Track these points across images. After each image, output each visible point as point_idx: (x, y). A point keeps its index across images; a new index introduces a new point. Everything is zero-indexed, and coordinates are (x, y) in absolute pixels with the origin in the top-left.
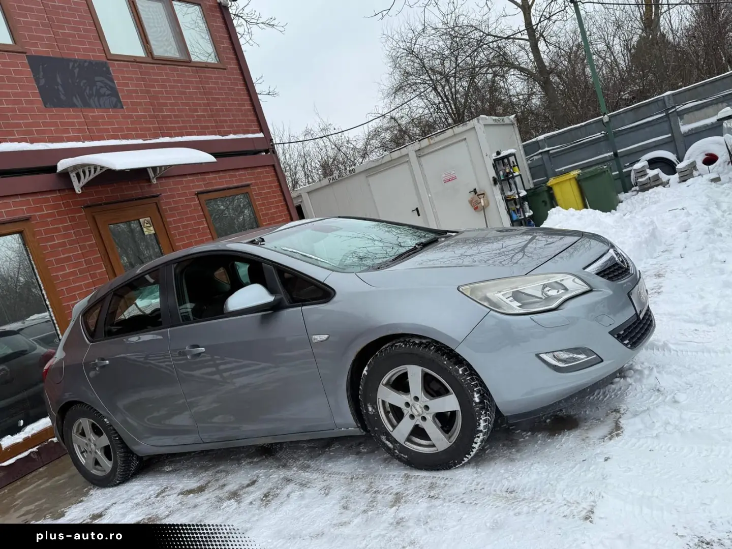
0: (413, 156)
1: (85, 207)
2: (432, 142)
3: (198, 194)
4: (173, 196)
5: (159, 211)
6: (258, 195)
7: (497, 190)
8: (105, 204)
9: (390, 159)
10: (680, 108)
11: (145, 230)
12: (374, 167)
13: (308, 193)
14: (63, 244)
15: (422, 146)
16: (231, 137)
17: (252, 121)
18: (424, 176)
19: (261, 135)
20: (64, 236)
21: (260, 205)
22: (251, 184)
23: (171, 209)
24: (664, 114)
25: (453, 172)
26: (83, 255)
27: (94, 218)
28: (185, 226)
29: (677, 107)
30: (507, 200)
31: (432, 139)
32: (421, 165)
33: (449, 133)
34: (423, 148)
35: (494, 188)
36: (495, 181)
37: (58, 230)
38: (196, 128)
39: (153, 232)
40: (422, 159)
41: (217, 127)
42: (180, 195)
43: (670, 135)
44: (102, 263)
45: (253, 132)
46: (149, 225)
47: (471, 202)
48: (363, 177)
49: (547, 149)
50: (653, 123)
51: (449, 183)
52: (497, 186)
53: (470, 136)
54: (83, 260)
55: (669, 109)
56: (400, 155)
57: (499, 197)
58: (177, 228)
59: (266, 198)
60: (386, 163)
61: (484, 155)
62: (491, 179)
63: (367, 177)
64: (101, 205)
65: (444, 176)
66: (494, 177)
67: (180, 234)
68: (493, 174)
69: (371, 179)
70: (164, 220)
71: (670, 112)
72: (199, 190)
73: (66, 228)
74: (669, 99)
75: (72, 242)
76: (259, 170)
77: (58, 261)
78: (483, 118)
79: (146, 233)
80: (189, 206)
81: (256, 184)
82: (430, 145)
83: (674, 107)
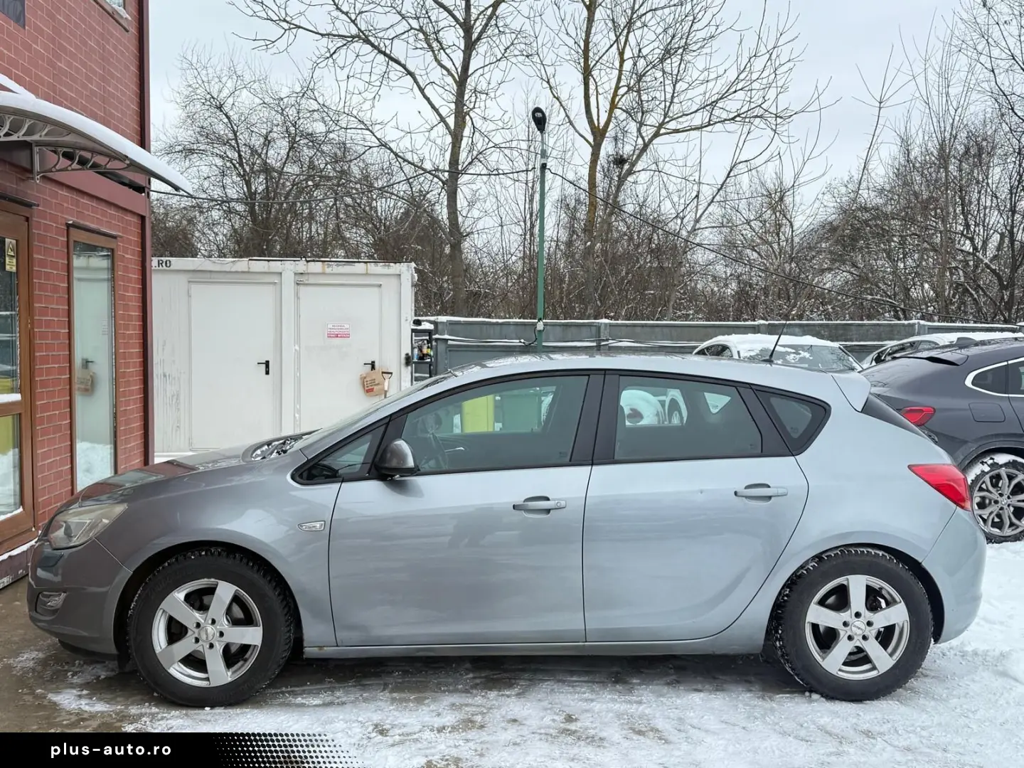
0: (288, 278)
2: (328, 270)
3: (69, 226)
5: (28, 236)
7: (407, 373)
9: (247, 270)
10: (612, 343)
12: (211, 271)
15: (309, 271)
18: (298, 315)
23: (40, 238)
24: (594, 344)
25: (347, 326)
28: (47, 276)
29: (611, 341)
31: (328, 266)
32: (297, 297)
33: (360, 268)
34: (308, 274)
35: (403, 367)
36: (408, 360)
39: (15, 269)
40: (302, 288)
42: (52, 217)
46: (13, 254)
47: (363, 379)
48: (183, 279)
49: (446, 337)
50: (580, 349)
51: (337, 341)
52: (409, 368)
53: (388, 284)
55: (604, 340)
56: (266, 270)
59: (128, 270)
60: (237, 272)
61: (403, 320)
62: (403, 356)
63: (189, 282)
65: (330, 326)
66: (407, 354)
68: (407, 348)
69: (193, 286)
70: (30, 251)
71: (603, 343)
72: (72, 219)
74: (605, 329)
76: (129, 217)
80: (56, 242)
81: (122, 239)
82: (324, 274)
83: (607, 340)
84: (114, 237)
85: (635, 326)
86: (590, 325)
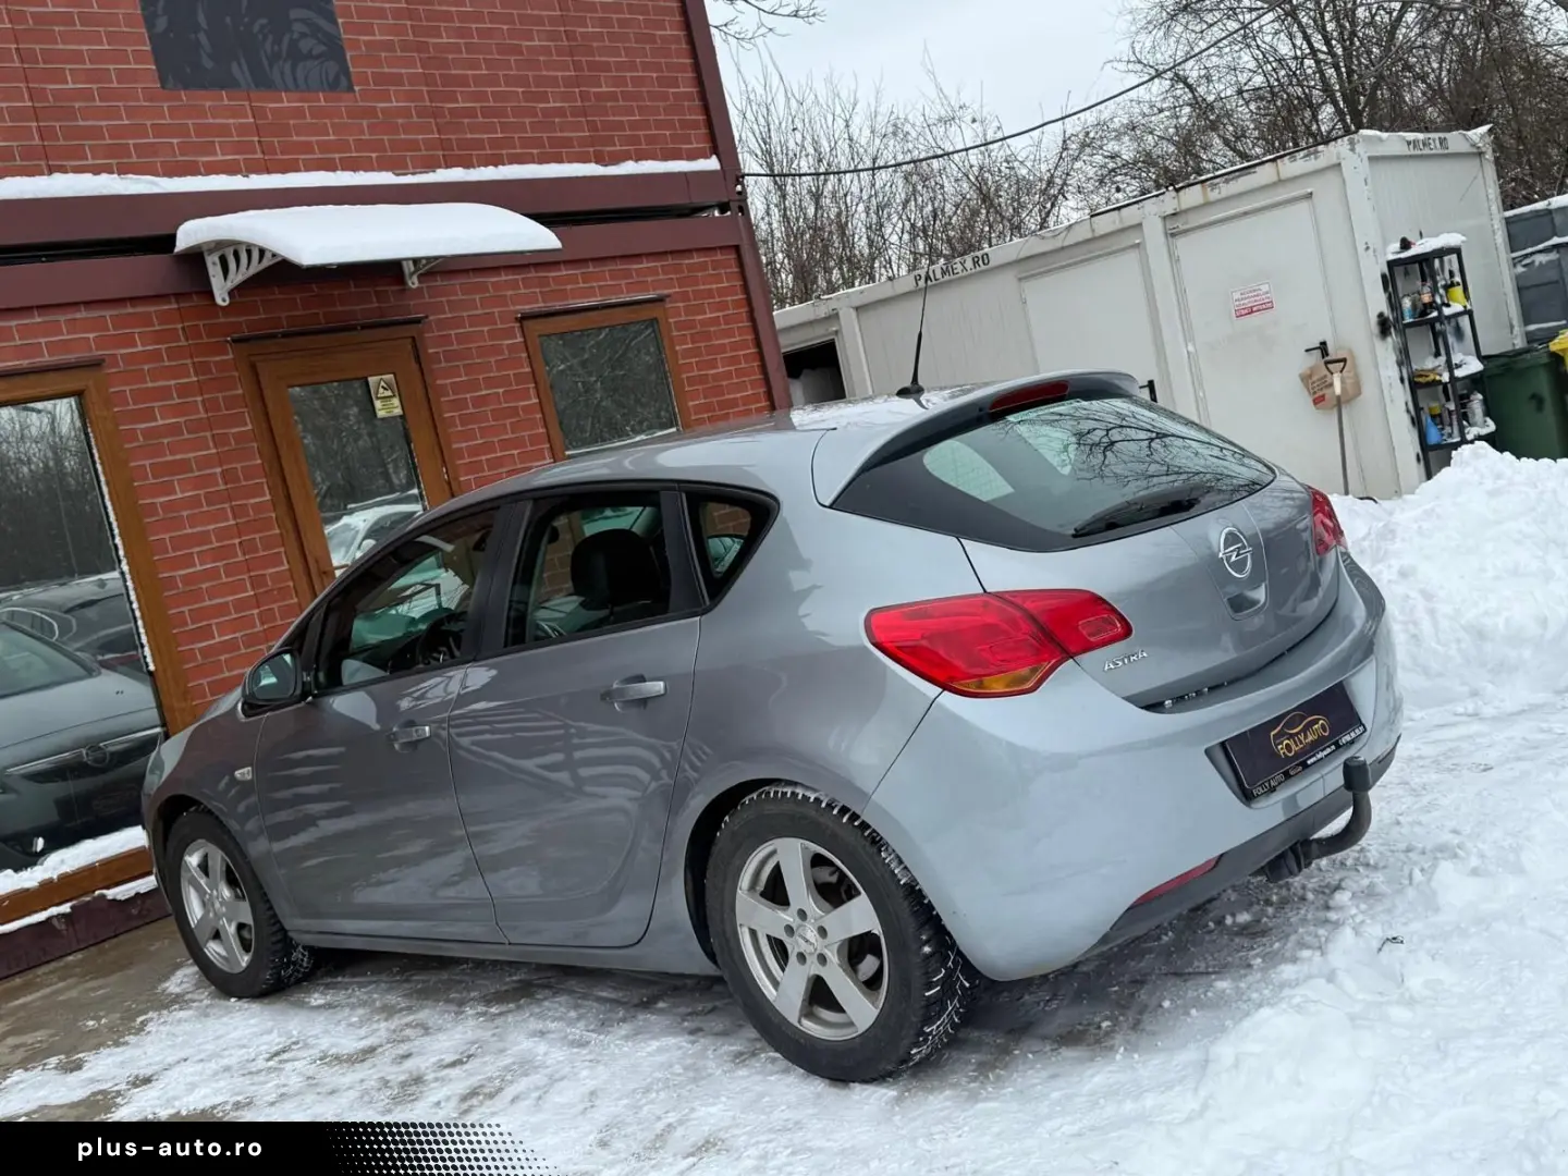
0: (1154, 232)
1: (235, 341)
2: (1214, 195)
3: (524, 318)
4: (457, 322)
5: (418, 361)
6: (681, 326)
7: (1386, 352)
8: (285, 335)
9: (1089, 236)
11: (378, 404)
12: (1043, 254)
13: (857, 309)
14: (174, 430)
15: (1184, 206)
16: (629, 168)
17: (694, 125)
18: (1181, 293)
19: (712, 164)
20: (178, 410)
21: (688, 353)
22: (668, 296)
23: (450, 356)
25: (1265, 288)
26: (220, 459)
27: (253, 367)
28: (480, 401)
30: (1417, 385)
31: (1214, 186)
32: (1174, 260)
33: (1265, 174)
34: (1186, 211)
35: (1378, 343)
36: (1384, 326)
37: (164, 393)
38: (538, 143)
39: (398, 411)
40: (1181, 242)
41: (592, 141)
42: (475, 321)
44: (264, 480)
45: (691, 156)
46: (389, 393)
47: (1306, 379)
48: (1009, 278)
51: (1255, 319)
52: (1389, 339)
53: (1323, 188)
54: (218, 470)
56: (1118, 226)
57: (1390, 371)
58: (458, 405)
59: (707, 336)
60: (1077, 244)
61: (1361, 248)
62: (1374, 320)
63: (1020, 279)
64: (273, 336)
65: (1237, 296)
66: (1381, 315)
67: (465, 420)
68: (1379, 303)
69: (1028, 286)
70: (429, 380)
72: (527, 308)
73: (183, 390)
75: (195, 427)
76: (696, 259)
77: (158, 470)
78: (1369, 138)
79: (381, 414)
80: (496, 350)
81: (684, 297)
82: (1207, 204)
84: (660, 300)
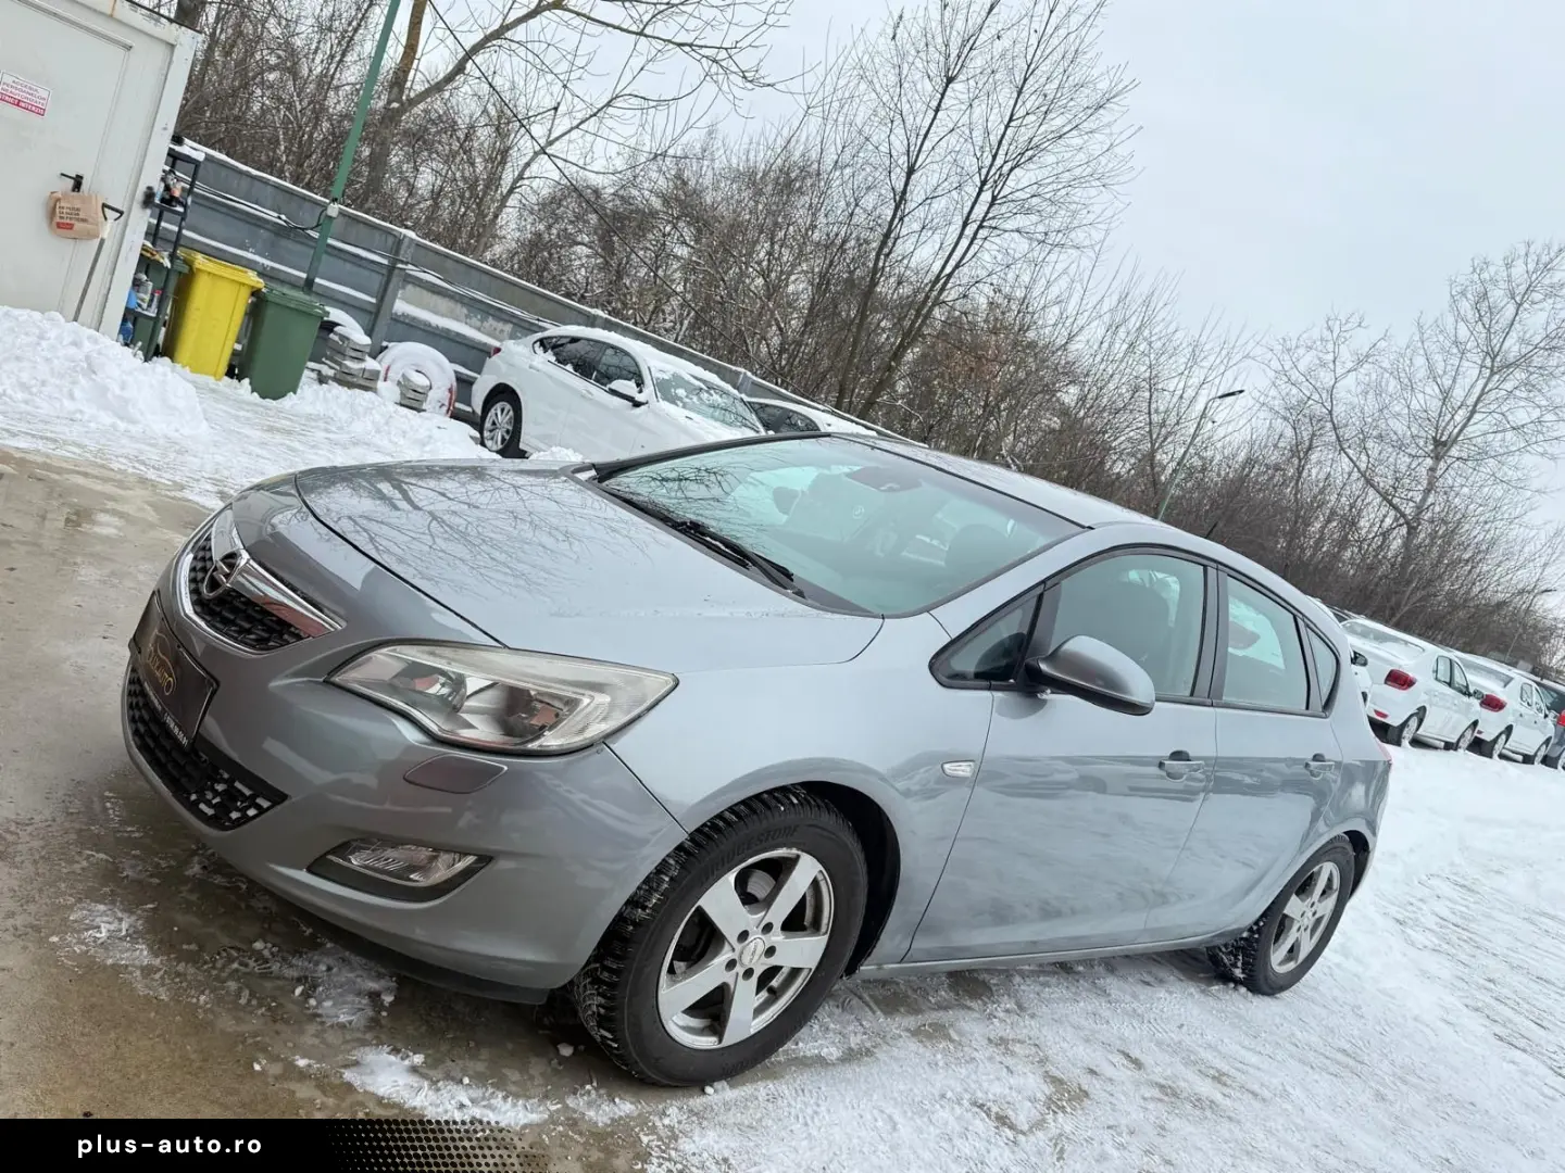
7: (142, 221)
10: (411, 269)
24: (385, 262)
25: (43, 93)
29: (410, 267)
36: (149, 199)
43: (374, 300)
47: (55, 201)
50: (363, 263)
51: (16, 113)
52: (148, 212)
53: (146, 52)
55: (402, 262)
62: (142, 189)
66: (150, 188)
68: (153, 178)
71: (400, 266)
74: (409, 247)
83: (407, 263)
85: (447, 256)
86: (388, 232)
